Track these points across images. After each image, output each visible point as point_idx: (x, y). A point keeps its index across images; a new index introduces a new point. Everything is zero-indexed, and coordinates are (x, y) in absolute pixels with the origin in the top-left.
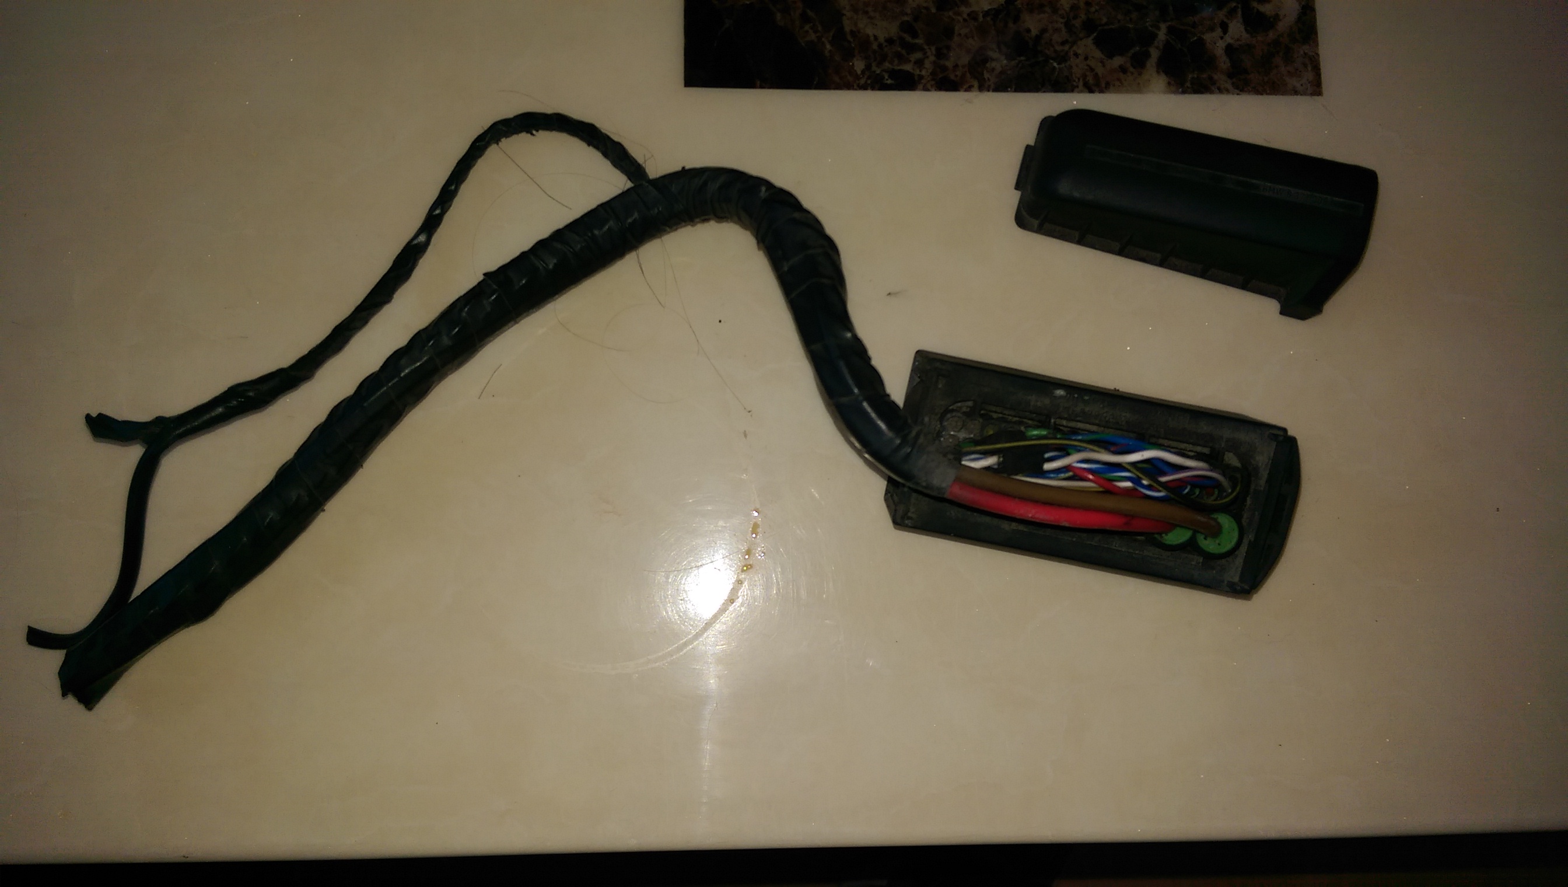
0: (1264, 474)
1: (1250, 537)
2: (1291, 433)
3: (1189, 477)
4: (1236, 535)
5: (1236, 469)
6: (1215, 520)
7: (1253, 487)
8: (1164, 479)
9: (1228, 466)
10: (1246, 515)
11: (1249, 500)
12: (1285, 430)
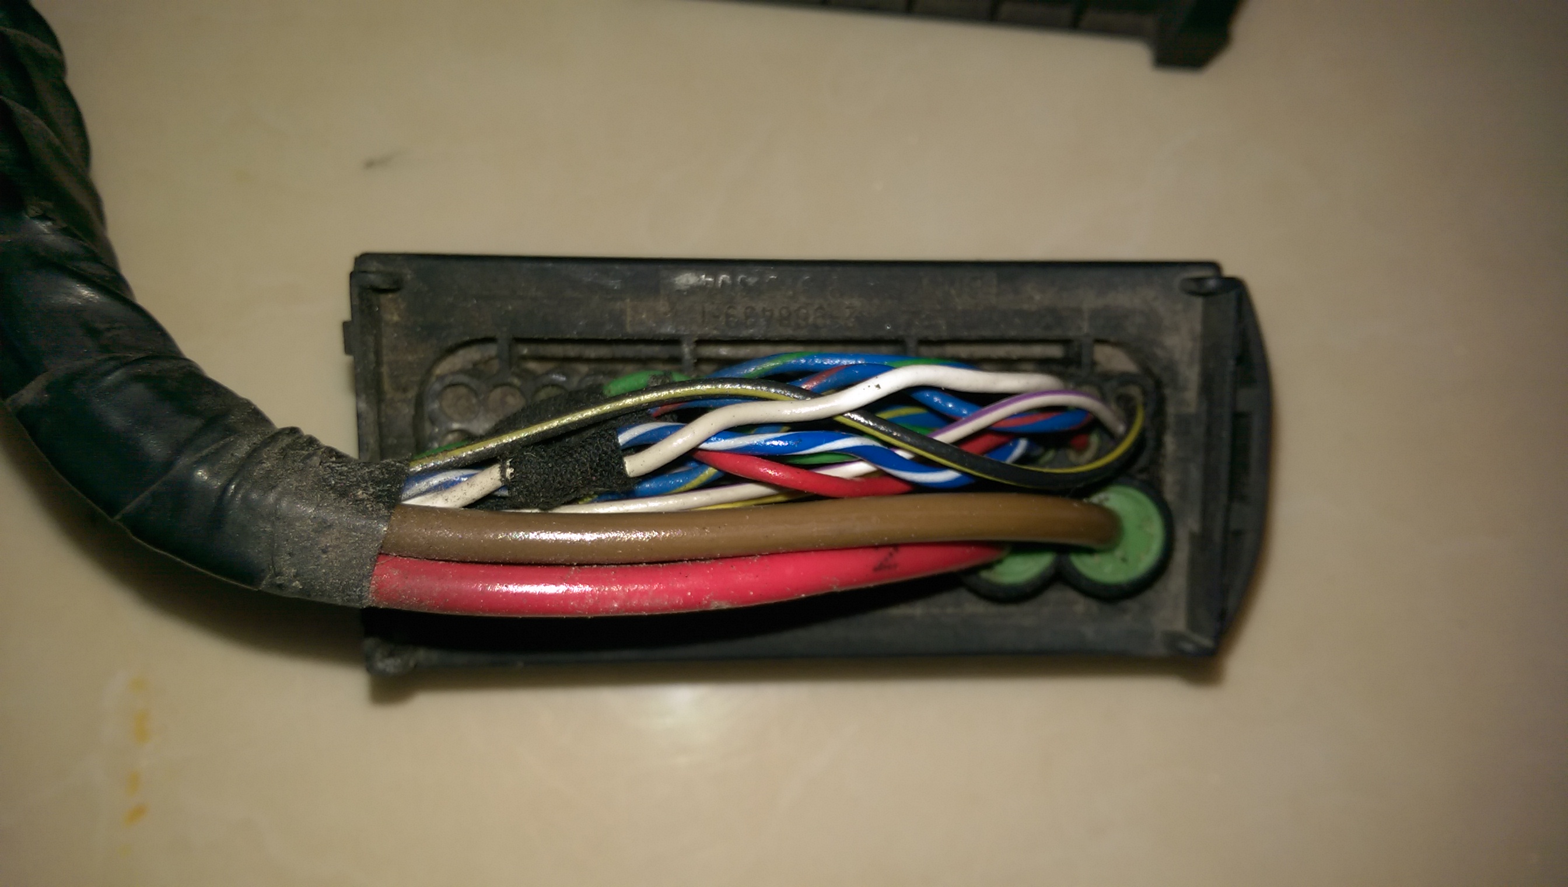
0: (1191, 375)
1: (1189, 525)
2: (1229, 271)
3: (1012, 416)
4: (1156, 529)
5: (1125, 379)
6: (1100, 508)
7: (1171, 410)
8: (948, 436)
9: (1107, 376)
10: (1170, 479)
11: (1170, 443)
12: (1214, 266)
